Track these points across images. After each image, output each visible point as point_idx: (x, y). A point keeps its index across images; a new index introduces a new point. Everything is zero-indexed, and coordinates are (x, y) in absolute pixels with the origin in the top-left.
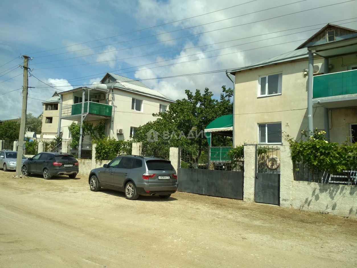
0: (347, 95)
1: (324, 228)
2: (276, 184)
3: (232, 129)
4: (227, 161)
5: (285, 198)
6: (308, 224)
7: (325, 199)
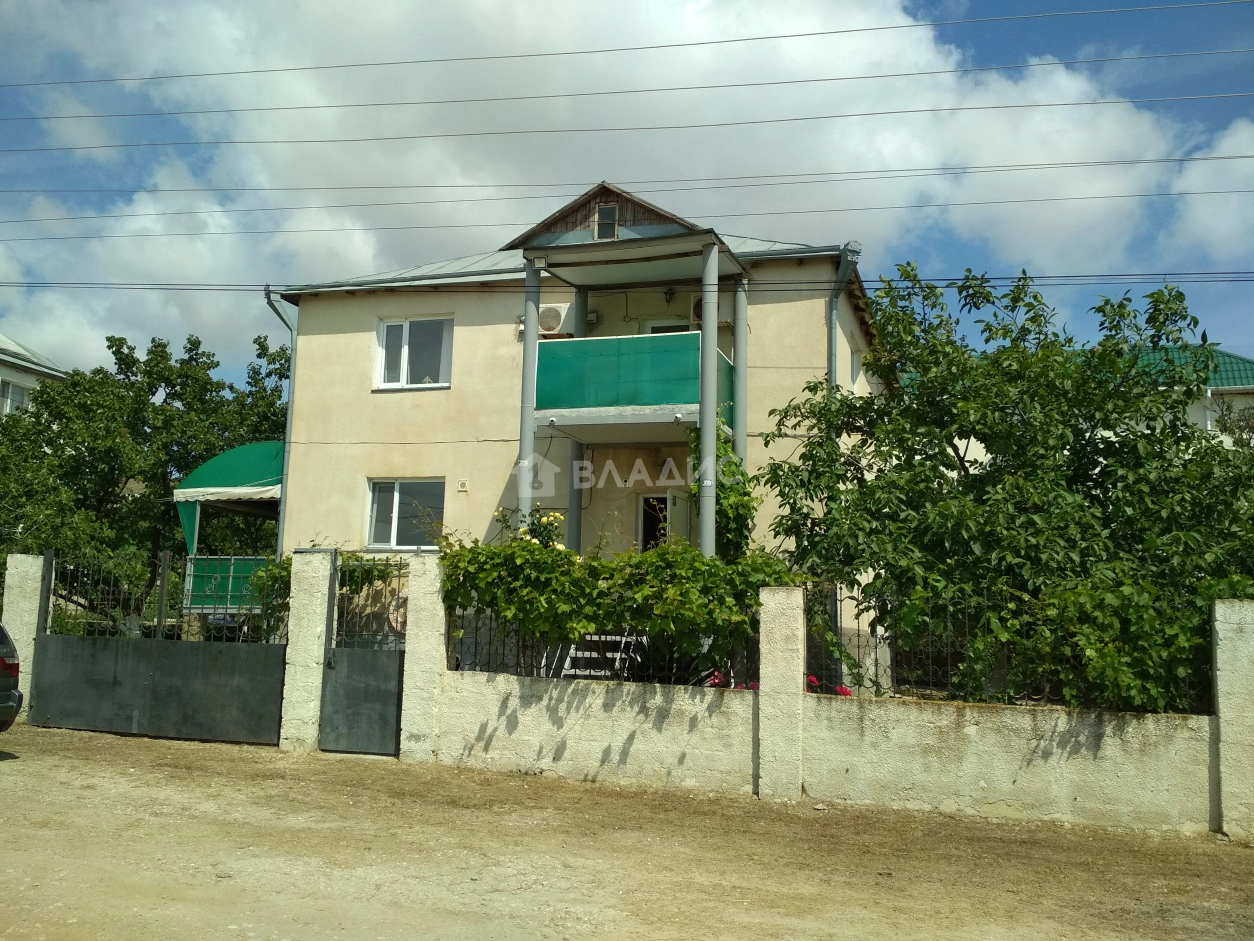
0: (630, 408)
1: (513, 820)
2: (393, 684)
3: (279, 493)
4: (247, 609)
5: (415, 732)
6: (469, 811)
7: (535, 726)
